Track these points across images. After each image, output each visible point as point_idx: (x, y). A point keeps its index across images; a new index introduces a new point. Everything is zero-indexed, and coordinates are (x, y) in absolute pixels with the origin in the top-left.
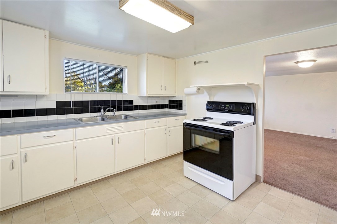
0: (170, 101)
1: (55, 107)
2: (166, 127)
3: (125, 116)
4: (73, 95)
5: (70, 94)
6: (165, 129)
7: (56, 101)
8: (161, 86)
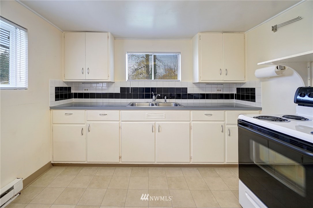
0: (238, 89)
1: (119, 92)
2: (223, 122)
3: (175, 105)
4: (131, 82)
5: (129, 82)
6: (222, 126)
7: (120, 87)
8: (221, 70)
